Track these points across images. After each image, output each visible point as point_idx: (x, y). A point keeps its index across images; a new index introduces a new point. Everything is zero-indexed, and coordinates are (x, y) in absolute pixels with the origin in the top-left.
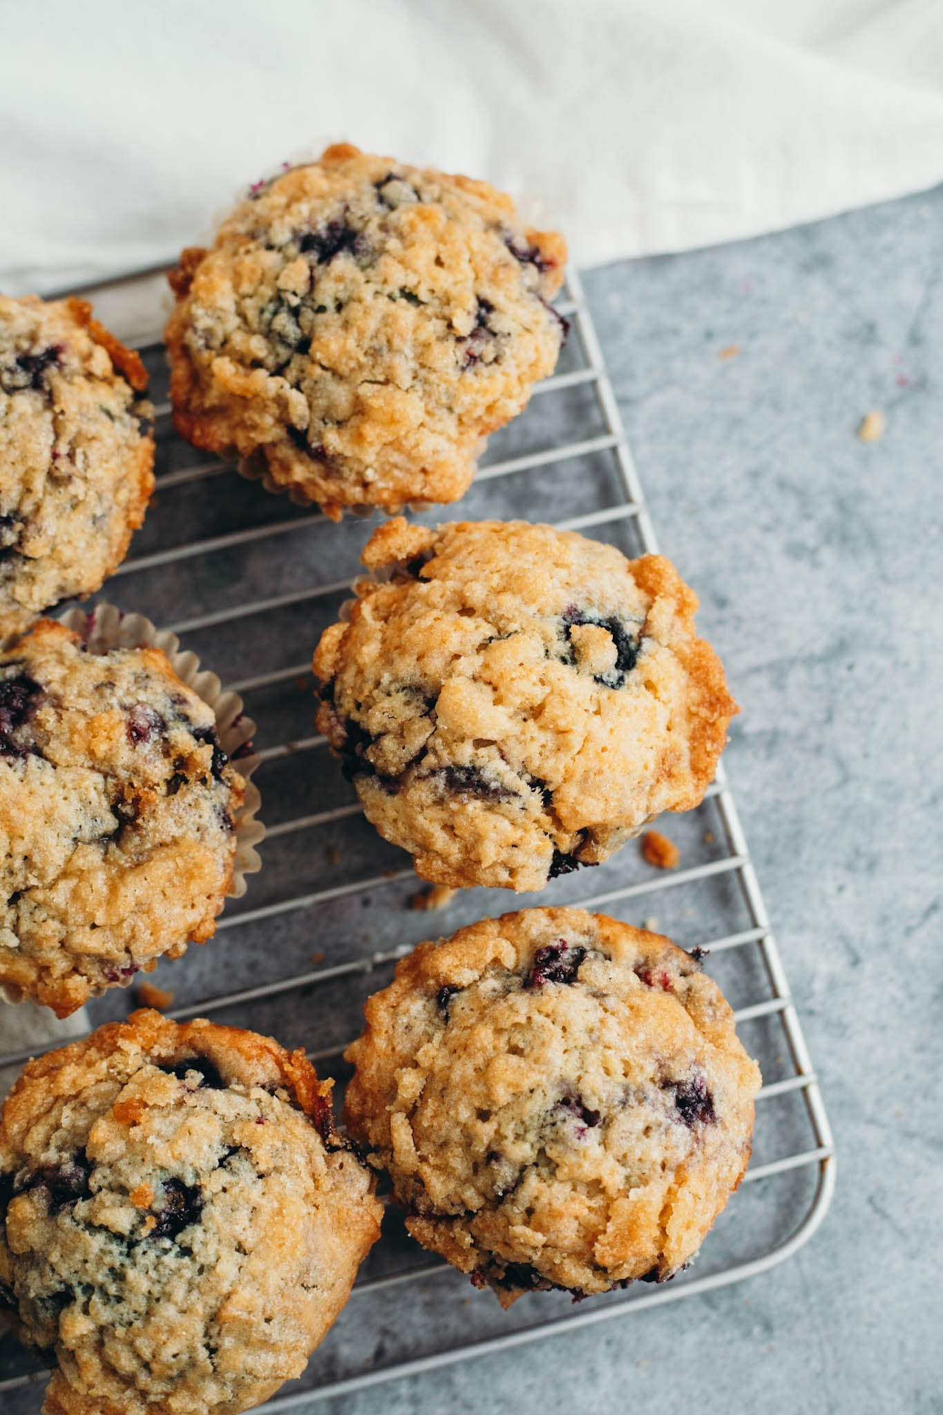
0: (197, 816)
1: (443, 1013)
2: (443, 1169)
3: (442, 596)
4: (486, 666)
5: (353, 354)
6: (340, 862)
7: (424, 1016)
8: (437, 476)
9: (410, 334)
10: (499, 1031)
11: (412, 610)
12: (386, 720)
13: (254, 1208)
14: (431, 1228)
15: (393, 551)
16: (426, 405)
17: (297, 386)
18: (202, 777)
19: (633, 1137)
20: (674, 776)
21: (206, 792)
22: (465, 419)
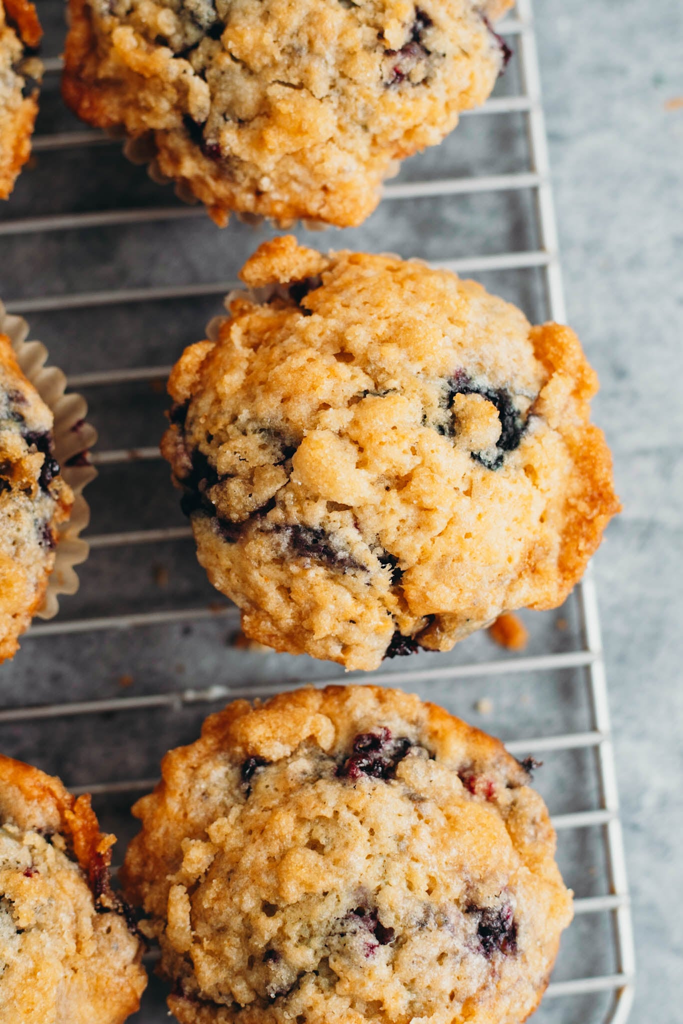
0: (15, 529)
1: (245, 786)
2: (217, 955)
3: (320, 335)
4: (355, 423)
5: (269, 50)
6: (166, 583)
7: (224, 784)
8: (338, 197)
9: (335, 38)
10: (301, 820)
11: (286, 343)
12: (236, 462)
13: (7, 966)
14: (194, 1010)
15: (276, 272)
16: (339, 119)
17: (201, 73)
18: (27, 487)
19: (426, 962)
20: (538, 572)
21: (29, 504)
22: (379, 140)
